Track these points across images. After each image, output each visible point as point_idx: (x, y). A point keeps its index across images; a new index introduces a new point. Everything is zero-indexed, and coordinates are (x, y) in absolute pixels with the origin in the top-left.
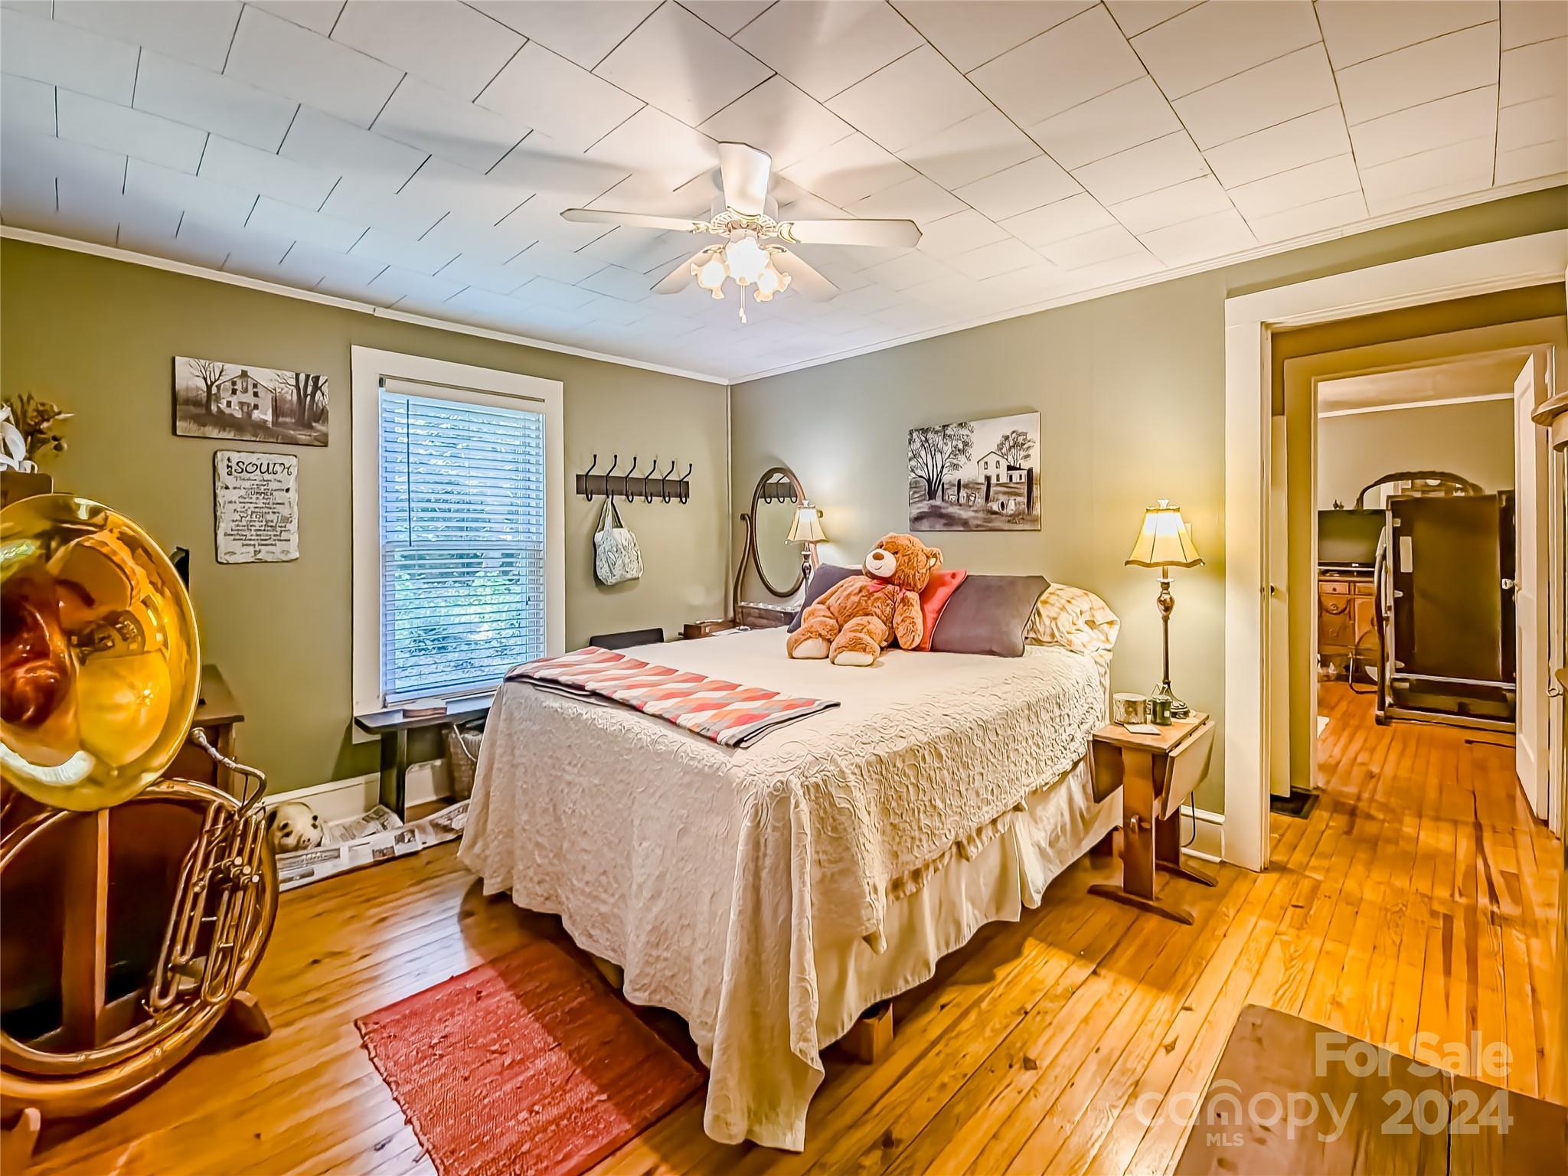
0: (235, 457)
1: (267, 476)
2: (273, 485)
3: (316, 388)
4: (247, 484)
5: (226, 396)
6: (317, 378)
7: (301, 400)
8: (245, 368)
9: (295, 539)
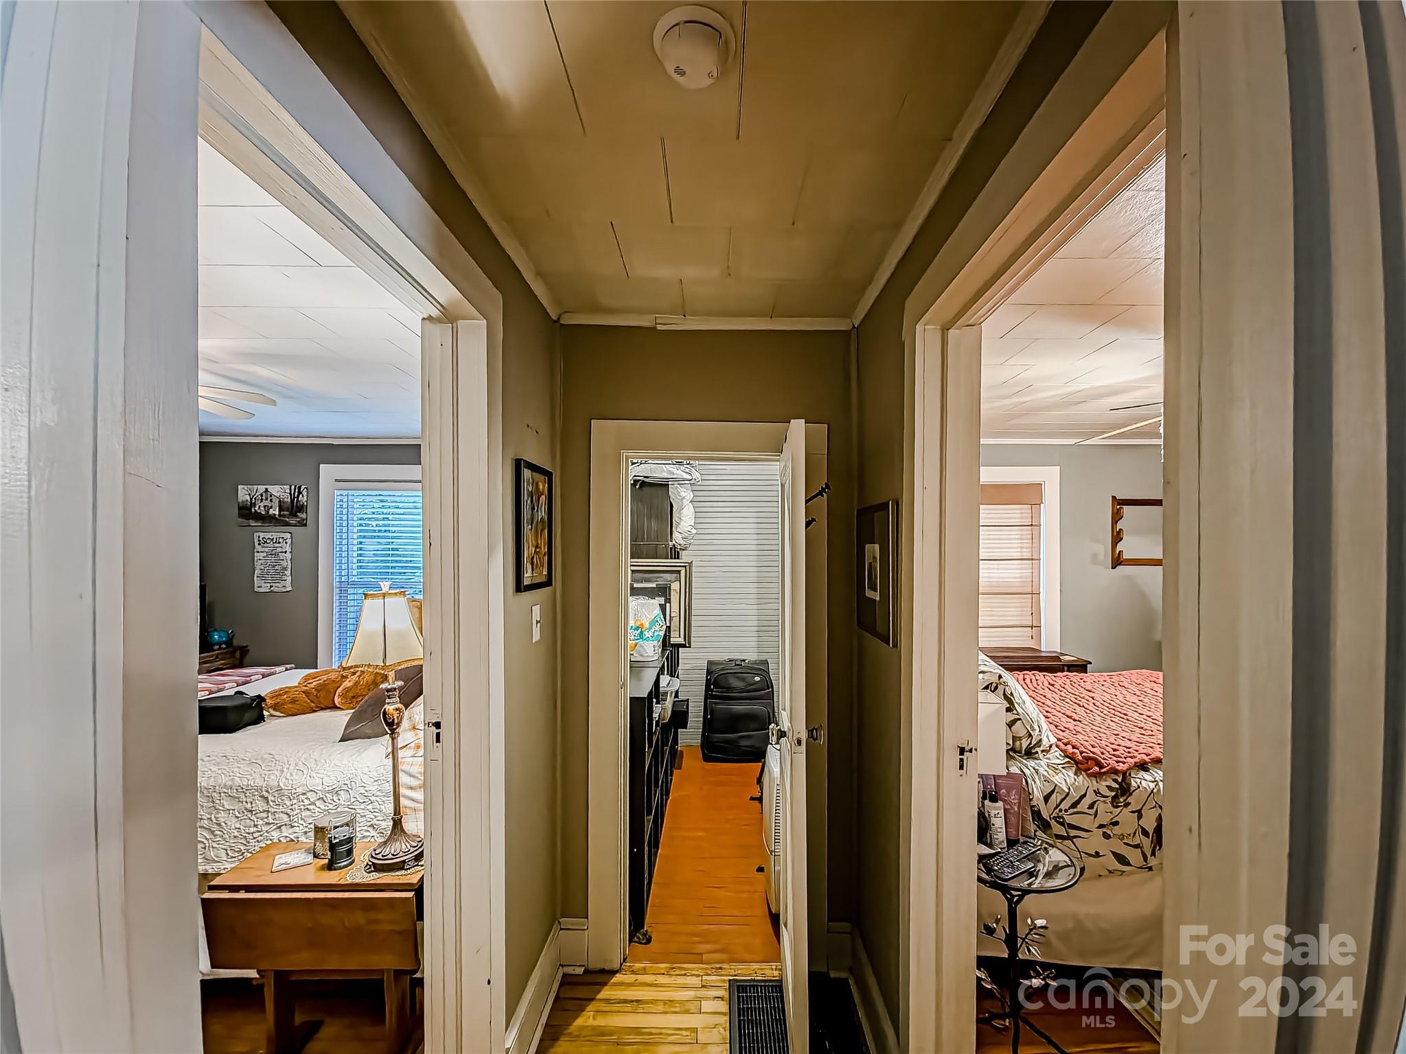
0: (262, 535)
1: (276, 545)
2: (280, 550)
3: (300, 493)
4: (267, 550)
5: (258, 503)
6: (300, 488)
7: (292, 501)
8: (267, 487)
9: (289, 579)
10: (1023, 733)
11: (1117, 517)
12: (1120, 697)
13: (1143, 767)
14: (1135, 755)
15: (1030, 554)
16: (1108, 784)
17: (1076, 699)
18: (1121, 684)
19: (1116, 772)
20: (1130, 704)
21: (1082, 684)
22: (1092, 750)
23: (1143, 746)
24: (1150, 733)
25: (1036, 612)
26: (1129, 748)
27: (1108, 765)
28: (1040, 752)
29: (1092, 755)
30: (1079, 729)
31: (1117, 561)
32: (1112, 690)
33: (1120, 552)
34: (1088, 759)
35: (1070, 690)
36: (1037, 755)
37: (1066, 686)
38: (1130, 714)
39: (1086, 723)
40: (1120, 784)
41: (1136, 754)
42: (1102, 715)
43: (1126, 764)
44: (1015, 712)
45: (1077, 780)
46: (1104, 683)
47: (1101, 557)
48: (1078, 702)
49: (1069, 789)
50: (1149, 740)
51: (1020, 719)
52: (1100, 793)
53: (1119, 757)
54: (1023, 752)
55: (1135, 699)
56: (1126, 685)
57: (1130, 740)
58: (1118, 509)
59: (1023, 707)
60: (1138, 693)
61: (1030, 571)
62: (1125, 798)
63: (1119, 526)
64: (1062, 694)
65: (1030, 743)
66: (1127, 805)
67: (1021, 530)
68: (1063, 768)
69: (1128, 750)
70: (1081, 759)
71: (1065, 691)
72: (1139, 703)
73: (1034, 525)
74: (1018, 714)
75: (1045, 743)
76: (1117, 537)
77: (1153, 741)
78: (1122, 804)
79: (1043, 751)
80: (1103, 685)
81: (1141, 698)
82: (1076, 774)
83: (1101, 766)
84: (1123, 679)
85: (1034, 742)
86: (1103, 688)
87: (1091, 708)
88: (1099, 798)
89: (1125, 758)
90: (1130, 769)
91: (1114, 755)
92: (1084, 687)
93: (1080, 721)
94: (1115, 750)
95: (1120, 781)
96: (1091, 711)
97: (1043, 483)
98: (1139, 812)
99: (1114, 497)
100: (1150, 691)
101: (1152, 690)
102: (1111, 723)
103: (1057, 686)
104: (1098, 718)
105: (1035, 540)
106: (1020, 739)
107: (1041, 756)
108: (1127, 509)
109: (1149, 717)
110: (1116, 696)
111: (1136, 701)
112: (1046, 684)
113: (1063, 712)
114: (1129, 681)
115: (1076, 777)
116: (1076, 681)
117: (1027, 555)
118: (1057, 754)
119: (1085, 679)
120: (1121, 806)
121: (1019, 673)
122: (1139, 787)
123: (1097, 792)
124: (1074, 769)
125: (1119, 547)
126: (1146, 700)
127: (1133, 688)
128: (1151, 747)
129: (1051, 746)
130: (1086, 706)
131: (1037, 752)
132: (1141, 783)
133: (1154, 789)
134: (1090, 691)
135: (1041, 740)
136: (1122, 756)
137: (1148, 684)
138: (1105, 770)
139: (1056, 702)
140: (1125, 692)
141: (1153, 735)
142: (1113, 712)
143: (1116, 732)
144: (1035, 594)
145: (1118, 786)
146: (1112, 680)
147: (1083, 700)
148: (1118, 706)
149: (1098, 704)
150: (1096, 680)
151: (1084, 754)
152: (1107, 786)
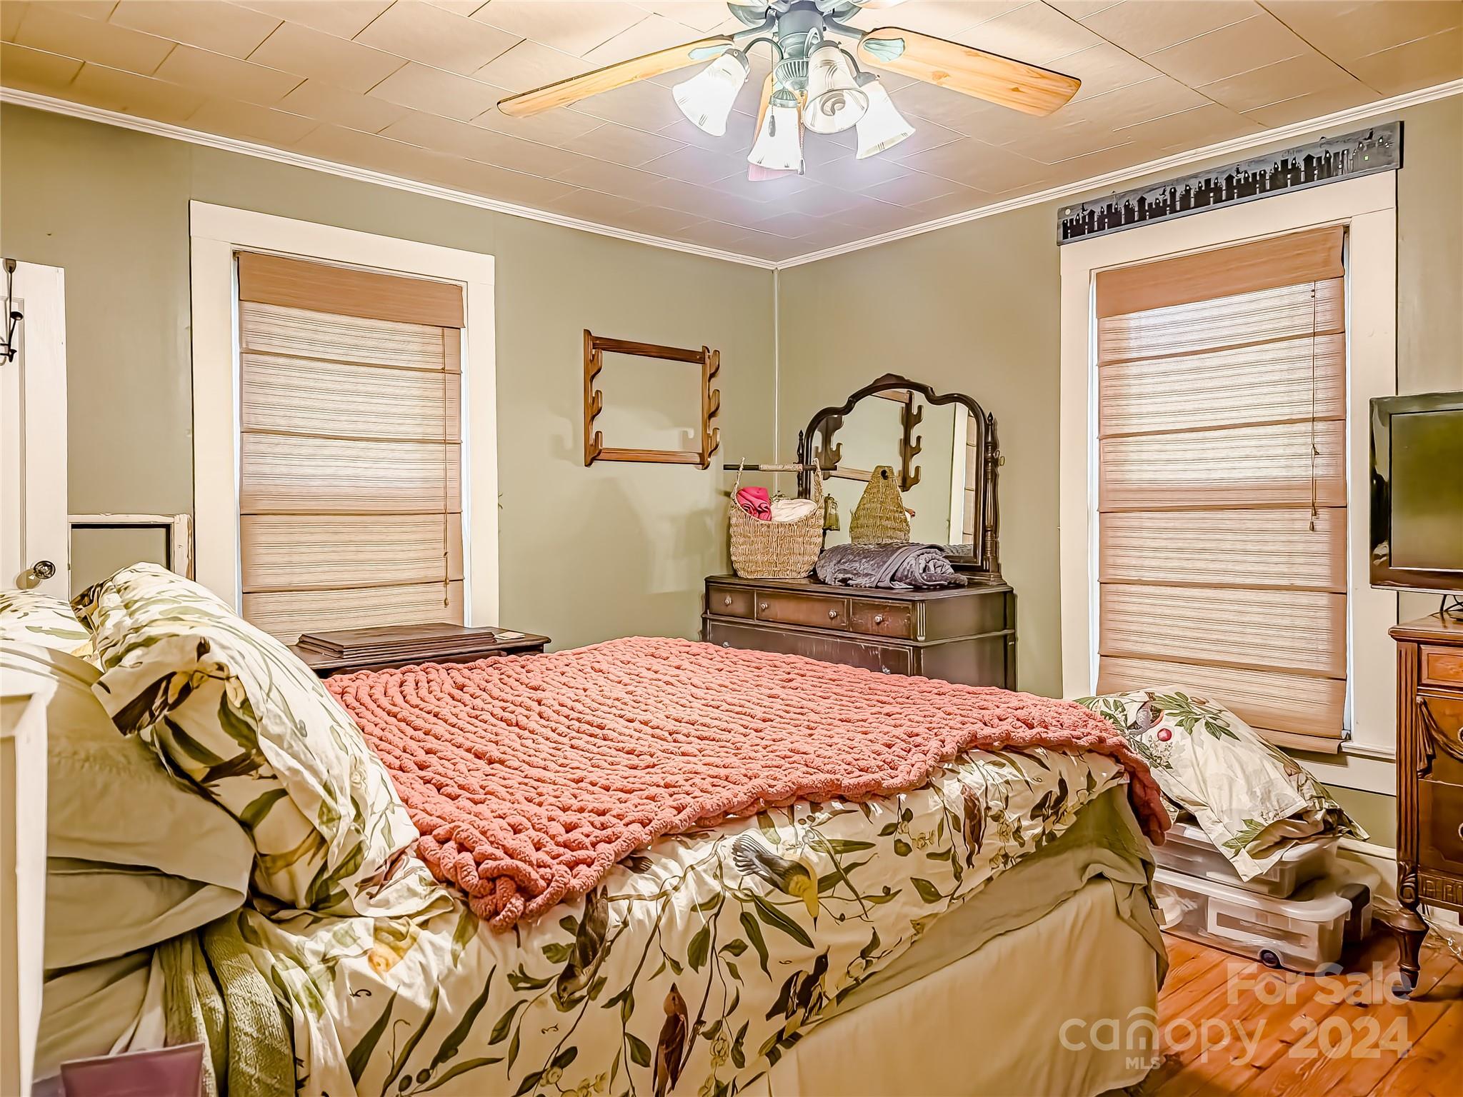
10: (295, 838)
11: (593, 371)
12: (593, 692)
13: (634, 861)
14: (617, 830)
15: (441, 430)
16: (548, 939)
17: (504, 709)
18: (597, 666)
19: (568, 898)
20: (609, 702)
21: (523, 678)
22: (511, 841)
23: (634, 798)
24: (648, 760)
25: (453, 551)
26: (603, 813)
27: (549, 882)
28: (353, 891)
29: (507, 861)
30: (493, 785)
31: (594, 454)
32: (580, 682)
33: (597, 433)
34: (492, 878)
35: (496, 692)
36: (345, 903)
37: (489, 686)
38: (611, 725)
39: (516, 764)
40: (582, 932)
41: (620, 827)
42: (554, 736)
43: (595, 867)
44: (263, 770)
45: (462, 955)
46: (566, 669)
47: (569, 444)
48: (506, 715)
49: (436, 995)
50: (647, 778)
51: (283, 793)
52: (526, 978)
53: (581, 846)
54: (303, 903)
55: (619, 692)
56: (604, 667)
57: (607, 789)
58: (593, 356)
59: (298, 747)
60: (626, 679)
61: (442, 466)
62: (591, 968)
63: (596, 385)
64: (478, 702)
65: (324, 868)
66: (597, 986)
67: (425, 380)
68: (424, 925)
69: (602, 819)
70: (476, 880)
71: (485, 695)
72: (628, 698)
73: (450, 372)
74: (274, 777)
75: (376, 852)
76: (593, 411)
77: (656, 779)
78: (584, 992)
79: (366, 882)
80: (563, 674)
81: (630, 688)
82: (461, 936)
83: (527, 891)
84: (600, 657)
85: (335, 860)
86: (564, 679)
87: (532, 725)
88: (523, 995)
89: (594, 845)
90: (605, 875)
91: (565, 845)
92: (527, 681)
93: (502, 762)
94: (569, 828)
95: (579, 919)
96: (532, 732)
97: (463, 284)
98: (626, 997)
99: (587, 332)
100: (645, 673)
101: (649, 669)
102: (571, 753)
103: (472, 688)
104: (546, 747)
105: (451, 400)
106: (288, 860)
107: (358, 903)
108: (607, 357)
109: (646, 723)
110: (585, 690)
111: (622, 695)
112: (448, 687)
113: (468, 744)
114: (610, 659)
115: (458, 947)
116: (511, 673)
117: (435, 431)
118: (412, 881)
119: (530, 667)
120: (582, 998)
121: (393, 671)
122: (625, 924)
123: (519, 979)
124: (456, 918)
125: (597, 425)
126: (639, 691)
127: (618, 672)
128: (653, 798)
129: (395, 861)
130: (523, 721)
131: (344, 894)
132: (629, 910)
133: (659, 918)
134: (535, 689)
135: (359, 849)
136: (587, 841)
137: (644, 661)
138: (539, 900)
139: (461, 723)
140: (601, 681)
141: (654, 766)
142: (577, 724)
143: (579, 774)
144: (451, 514)
145: (572, 939)
146: (581, 661)
147: (519, 710)
148: (588, 711)
149: (548, 712)
150: (551, 666)
151: (489, 864)
152: (546, 949)
